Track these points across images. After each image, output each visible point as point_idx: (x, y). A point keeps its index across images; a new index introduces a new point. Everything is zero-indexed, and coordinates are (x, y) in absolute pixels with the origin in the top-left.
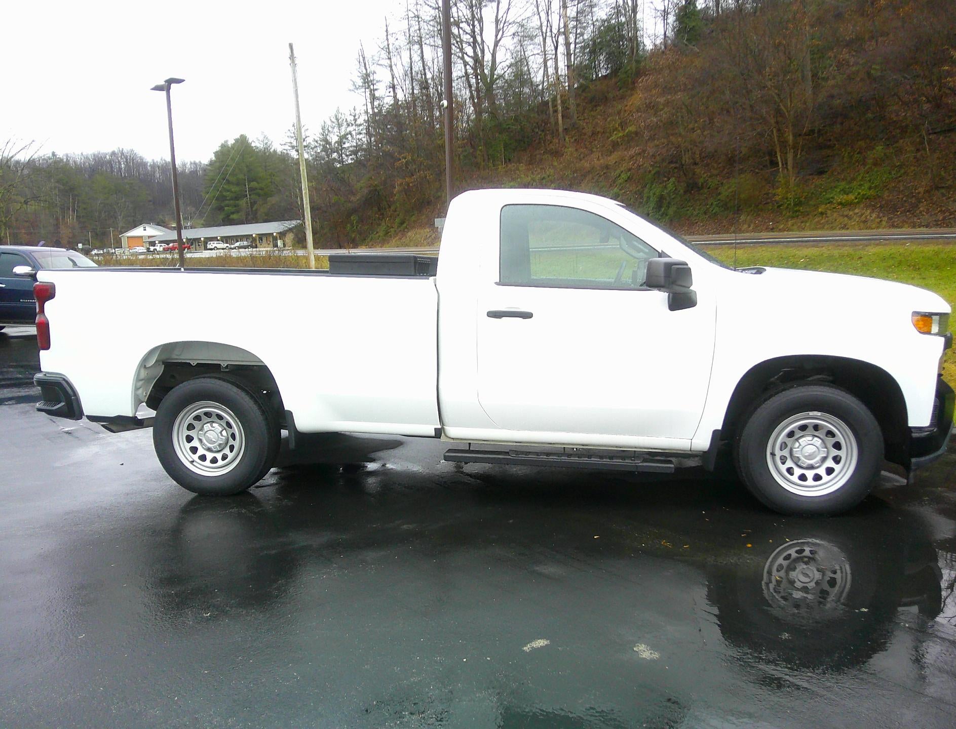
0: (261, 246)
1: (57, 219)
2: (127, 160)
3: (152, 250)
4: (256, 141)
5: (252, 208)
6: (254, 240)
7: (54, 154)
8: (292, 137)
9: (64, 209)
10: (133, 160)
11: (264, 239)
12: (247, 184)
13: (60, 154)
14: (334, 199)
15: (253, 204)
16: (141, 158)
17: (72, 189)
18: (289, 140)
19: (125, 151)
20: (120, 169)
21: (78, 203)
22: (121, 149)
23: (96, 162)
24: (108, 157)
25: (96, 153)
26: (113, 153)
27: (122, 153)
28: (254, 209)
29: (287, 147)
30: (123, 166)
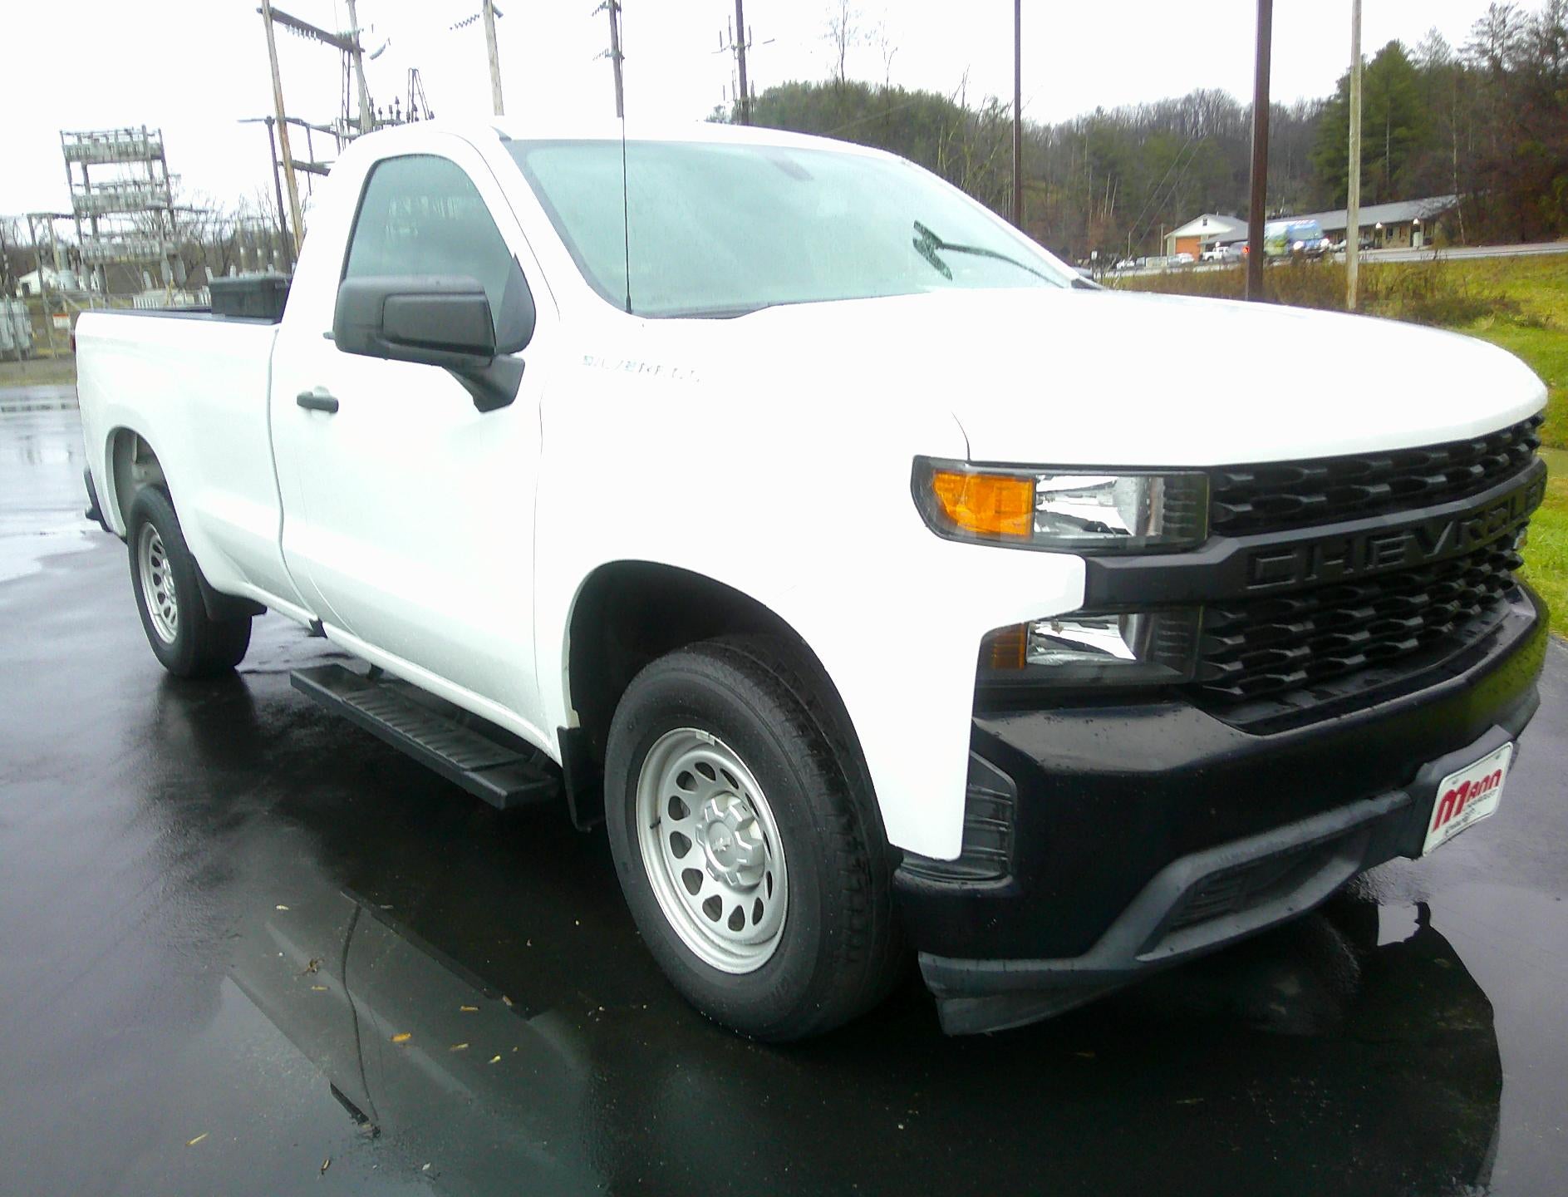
0: (1389, 245)
1: (1087, 213)
2: (1208, 107)
3: (1206, 258)
4: (1416, 49)
5: (1391, 176)
6: (1378, 233)
7: (1099, 110)
8: (1484, 33)
9: (1097, 199)
10: (1218, 109)
11: (1396, 232)
12: (1388, 132)
13: (1108, 110)
14: (1524, 146)
15: (1394, 167)
16: (1232, 104)
17: (1112, 164)
18: (1476, 41)
19: (1207, 93)
20: (1196, 122)
21: (1119, 186)
22: (1200, 91)
23: (1159, 117)
24: (1179, 106)
25: (1162, 101)
26: (1188, 99)
27: (1202, 97)
28: (1395, 177)
29: (1472, 53)
30: (1201, 119)
